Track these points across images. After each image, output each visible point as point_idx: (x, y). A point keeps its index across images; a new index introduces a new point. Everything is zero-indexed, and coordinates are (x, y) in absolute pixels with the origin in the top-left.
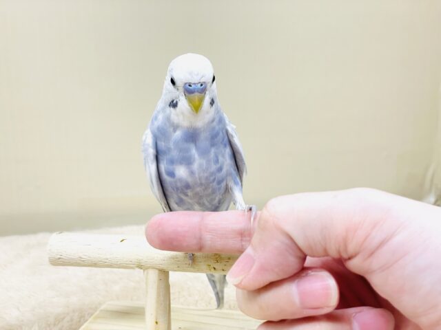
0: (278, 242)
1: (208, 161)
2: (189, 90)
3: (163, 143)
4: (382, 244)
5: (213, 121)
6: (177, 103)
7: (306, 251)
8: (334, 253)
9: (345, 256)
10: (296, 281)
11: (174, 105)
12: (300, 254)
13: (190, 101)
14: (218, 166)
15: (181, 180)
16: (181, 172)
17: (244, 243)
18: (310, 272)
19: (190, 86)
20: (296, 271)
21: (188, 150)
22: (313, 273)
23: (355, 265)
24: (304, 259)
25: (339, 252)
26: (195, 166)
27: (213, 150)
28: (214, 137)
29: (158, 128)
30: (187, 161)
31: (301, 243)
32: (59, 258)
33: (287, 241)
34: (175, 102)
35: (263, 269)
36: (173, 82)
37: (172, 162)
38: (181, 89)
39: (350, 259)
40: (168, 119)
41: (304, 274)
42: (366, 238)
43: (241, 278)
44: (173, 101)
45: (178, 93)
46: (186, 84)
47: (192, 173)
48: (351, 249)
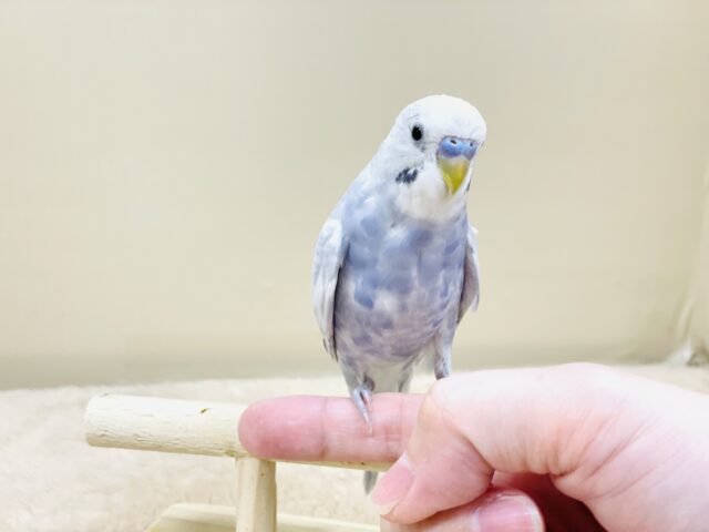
0: (450, 450)
1: (433, 292)
2: (448, 150)
3: (366, 250)
4: (613, 453)
5: (458, 219)
6: (415, 173)
7: (494, 464)
8: (537, 467)
9: (555, 471)
10: (479, 509)
11: (407, 177)
12: (484, 468)
13: (447, 169)
14: (445, 299)
15: (380, 315)
16: (386, 302)
17: (391, 444)
18: (499, 495)
19: (453, 142)
20: (478, 494)
21: (405, 267)
22: (503, 498)
23: (570, 485)
24: (491, 475)
25: (546, 466)
26: (412, 298)
27: (442, 274)
28: (450, 249)
29: (364, 222)
30: (401, 287)
31: (485, 450)
32: (103, 435)
33: (465, 449)
34: (411, 172)
35: (426, 491)
36: (417, 134)
37: (375, 284)
38: (432, 149)
39: (562, 475)
40: (391, 203)
41: (490, 500)
42: (589, 443)
43: (393, 504)
44: (406, 171)
45: (422, 155)
46: (445, 137)
47: (403, 308)
48: (565, 460)
